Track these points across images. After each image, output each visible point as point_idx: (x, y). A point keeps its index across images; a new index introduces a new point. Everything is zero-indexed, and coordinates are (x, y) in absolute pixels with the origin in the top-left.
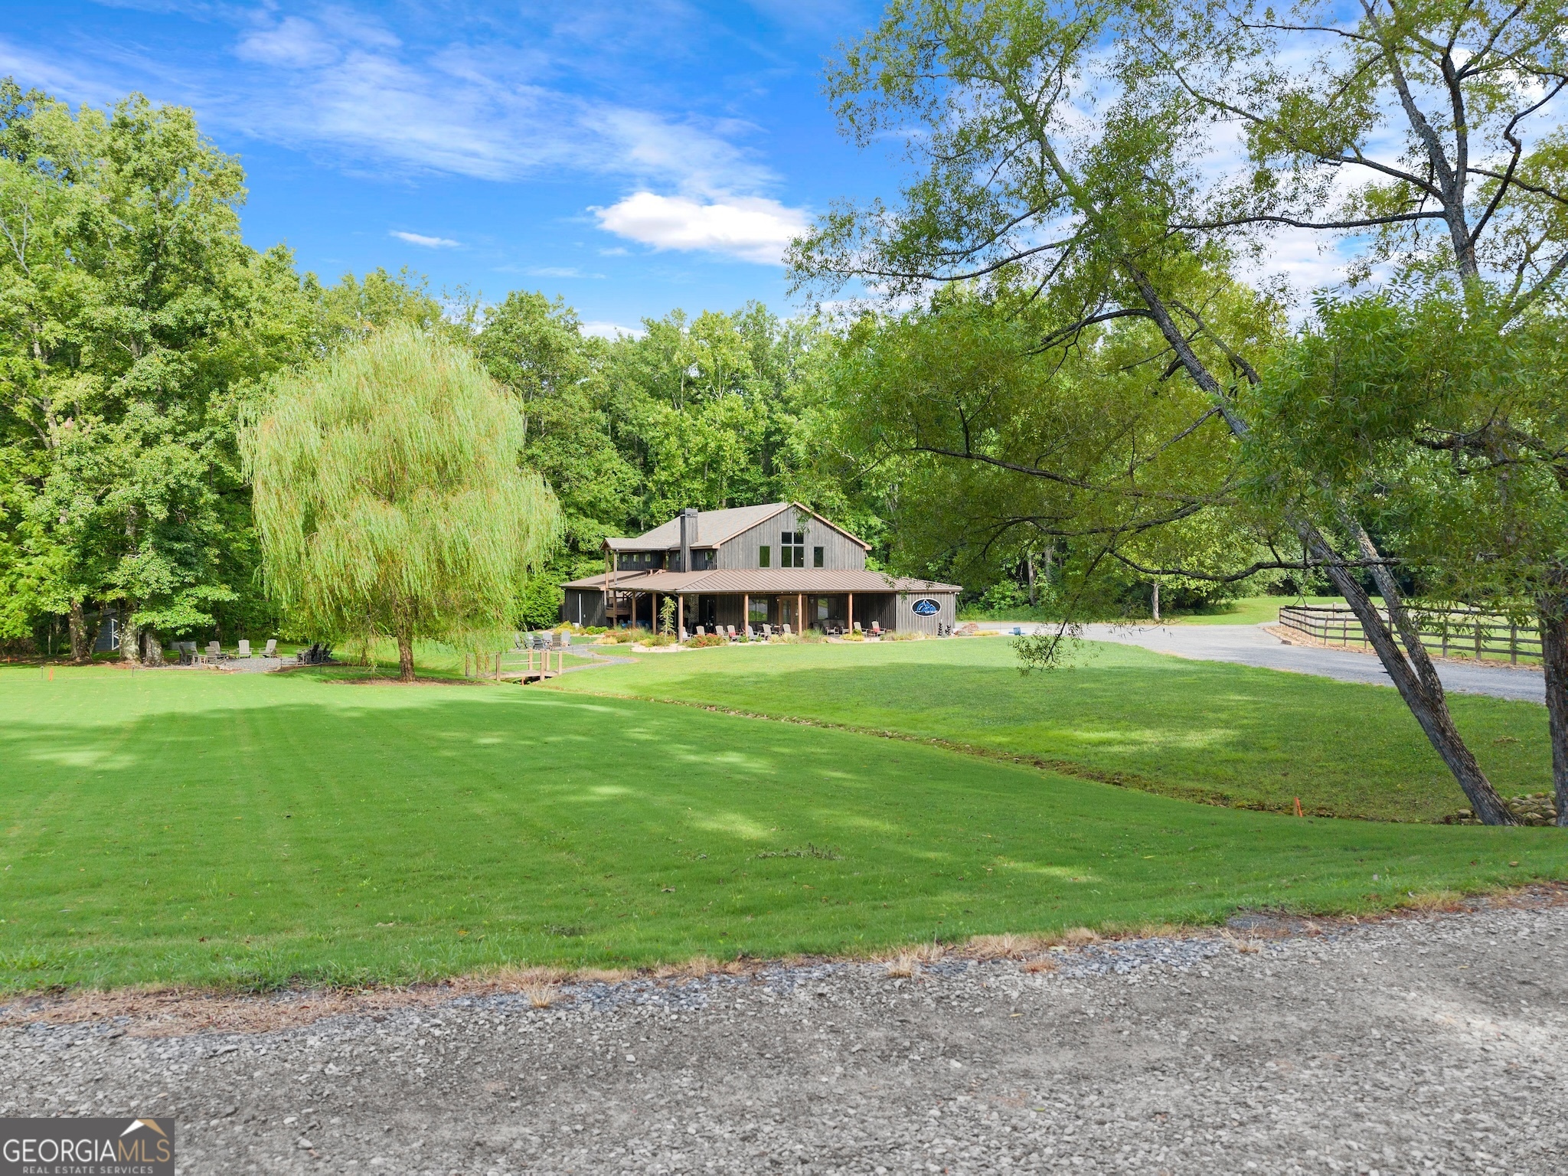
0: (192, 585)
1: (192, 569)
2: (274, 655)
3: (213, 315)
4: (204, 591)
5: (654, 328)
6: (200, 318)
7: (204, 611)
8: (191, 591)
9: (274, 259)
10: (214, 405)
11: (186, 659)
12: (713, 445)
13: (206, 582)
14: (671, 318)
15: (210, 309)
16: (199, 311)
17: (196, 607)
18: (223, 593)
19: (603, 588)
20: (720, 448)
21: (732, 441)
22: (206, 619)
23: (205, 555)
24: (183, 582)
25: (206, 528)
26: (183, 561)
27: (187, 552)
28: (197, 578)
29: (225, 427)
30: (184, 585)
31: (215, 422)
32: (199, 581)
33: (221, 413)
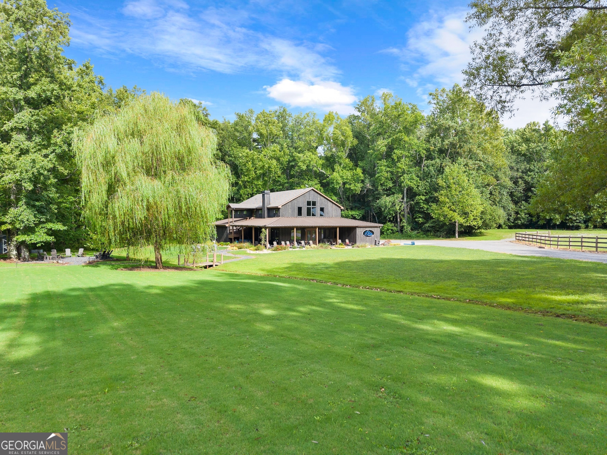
0: (43, 223)
1: (44, 215)
2: (83, 255)
3: (55, 93)
4: (50, 225)
5: (241, 117)
6: (49, 94)
7: (50, 235)
8: (44, 225)
9: (85, 68)
10: (55, 137)
11: (41, 258)
12: (267, 166)
13: (51, 221)
14: (248, 113)
15: (53, 90)
16: (48, 90)
17: (46, 233)
18: (59, 227)
19: (227, 225)
20: (269, 167)
21: (275, 164)
22: (51, 239)
23: (50, 208)
24: (40, 221)
25: (51, 196)
26: (40, 211)
27: (42, 207)
28: (46, 219)
29: (61, 147)
30: (41, 223)
31: (55, 144)
32: (48, 221)
33: (58, 140)
